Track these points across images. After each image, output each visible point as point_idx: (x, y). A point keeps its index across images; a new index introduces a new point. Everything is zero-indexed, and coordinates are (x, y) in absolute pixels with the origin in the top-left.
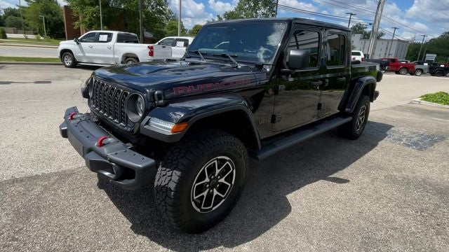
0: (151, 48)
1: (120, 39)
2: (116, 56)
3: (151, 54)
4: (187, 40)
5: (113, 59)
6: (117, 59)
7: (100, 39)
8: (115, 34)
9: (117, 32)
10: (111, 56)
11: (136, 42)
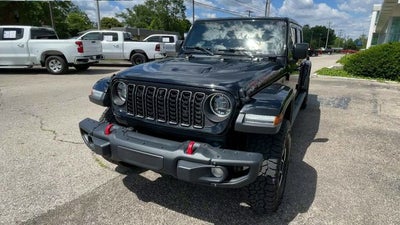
0: (79, 44)
1: (35, 35)
2: (32, 55)
3: (81, 50)
4: (116, 34)
5: (28, 59)
6: (34, 58)
7: (6, 36)
8: (27, 29)
9: (30, 27)
10: (26, 55)
11: (55, 38)
